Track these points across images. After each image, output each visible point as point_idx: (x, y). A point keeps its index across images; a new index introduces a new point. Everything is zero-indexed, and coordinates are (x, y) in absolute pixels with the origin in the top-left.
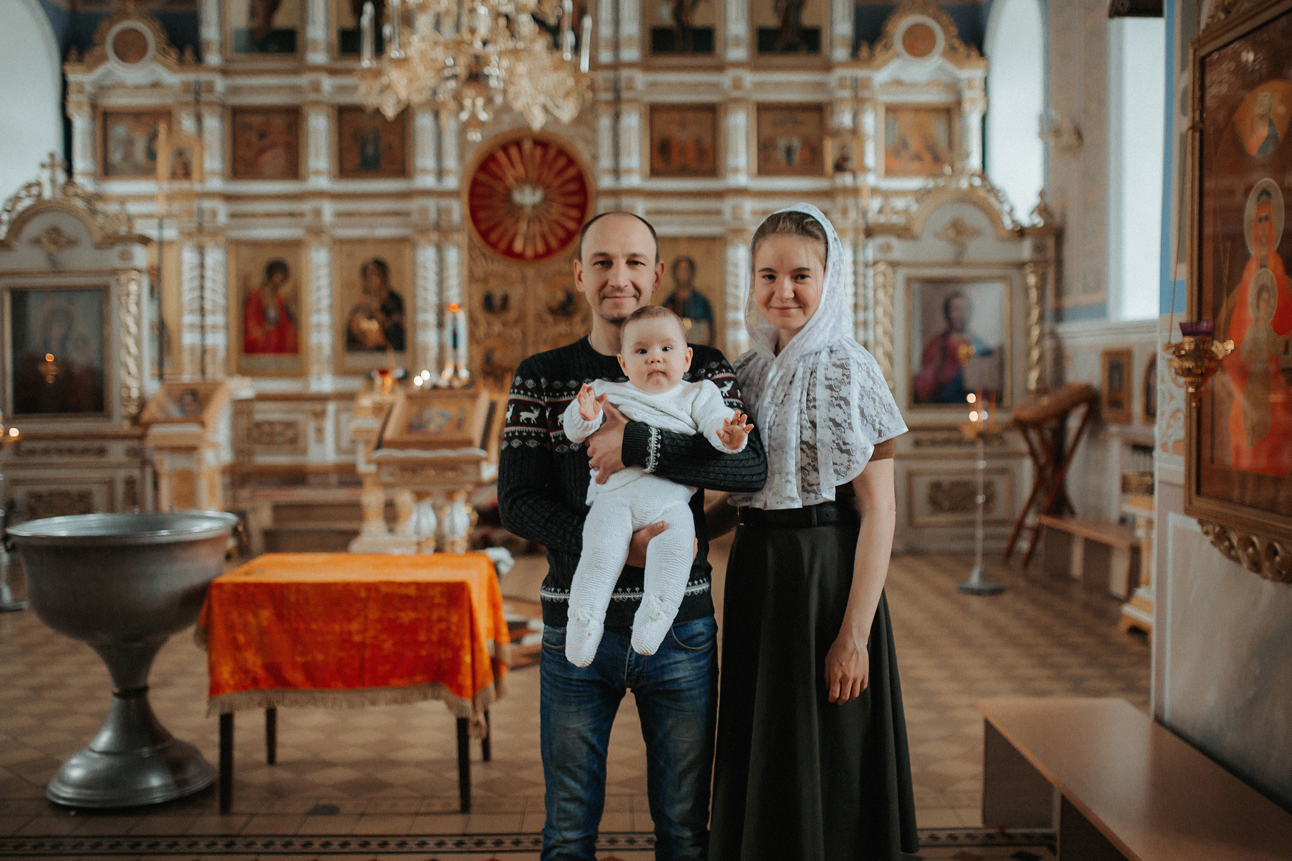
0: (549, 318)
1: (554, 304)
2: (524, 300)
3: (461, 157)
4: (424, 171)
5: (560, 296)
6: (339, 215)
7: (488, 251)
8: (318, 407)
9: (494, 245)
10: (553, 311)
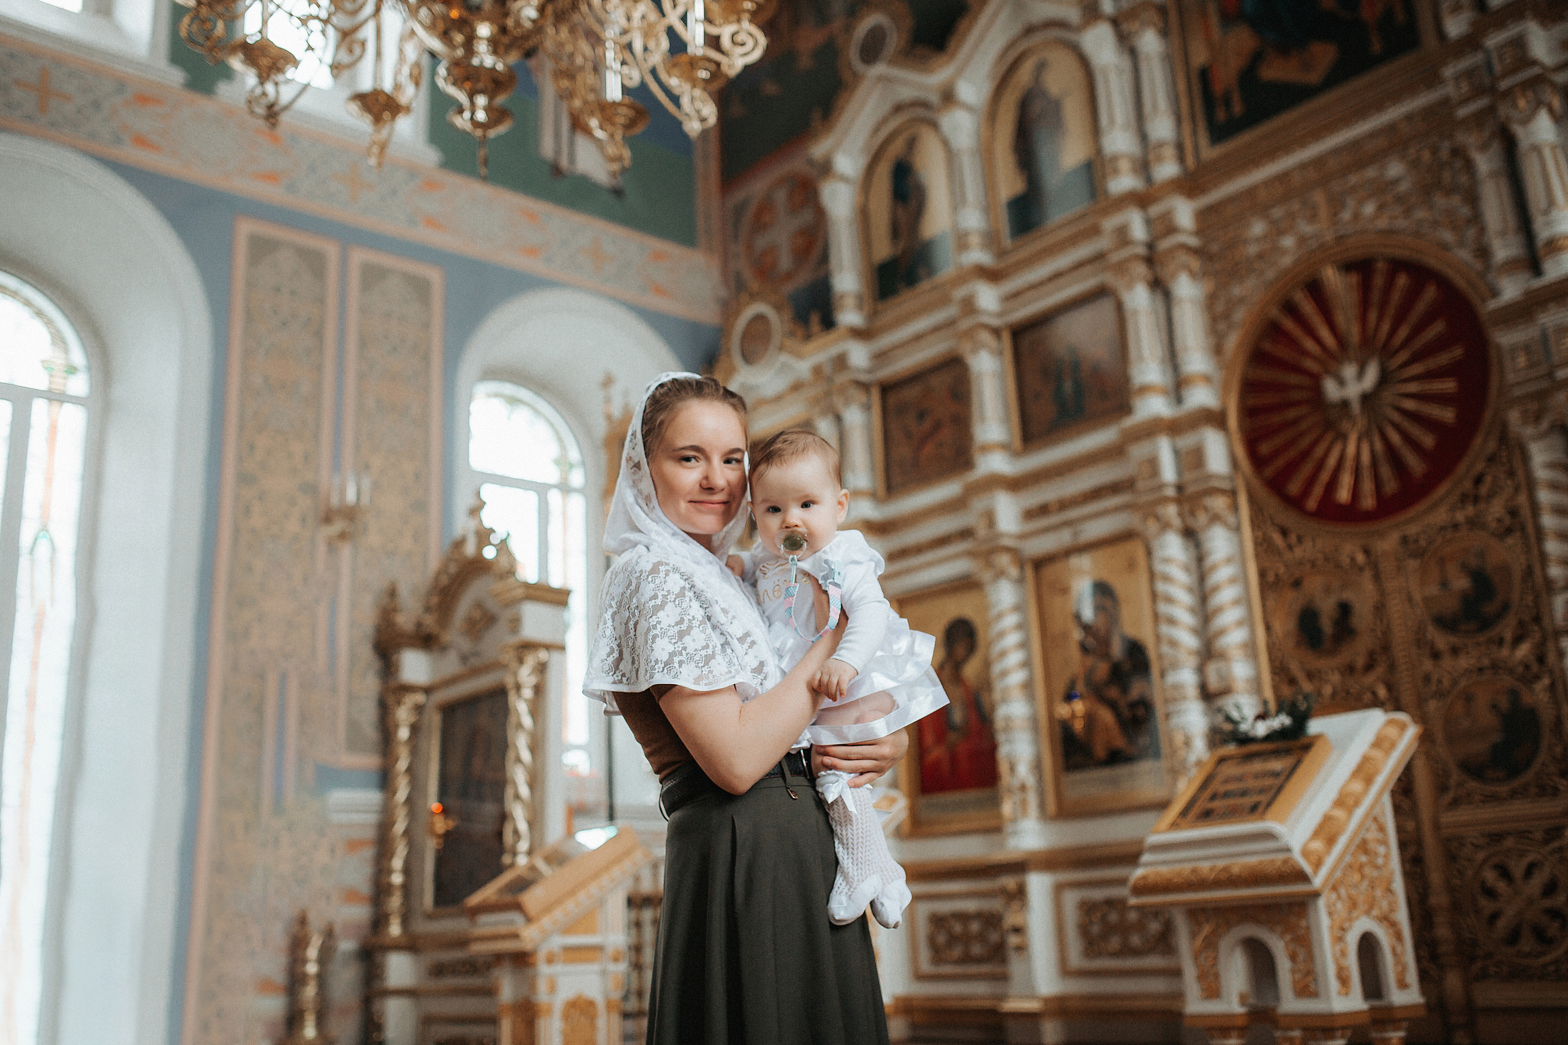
0: (1442, 641)
1: (1451, 605)
2: (1380, 608)
3: (1217, 350)
4: (1145, 389)
5: (1461, 583)
6: (1030, 514)
7: (1289, 518)
8: (1009, 882)
9: (1295, 503)
10: (1445, 623)
